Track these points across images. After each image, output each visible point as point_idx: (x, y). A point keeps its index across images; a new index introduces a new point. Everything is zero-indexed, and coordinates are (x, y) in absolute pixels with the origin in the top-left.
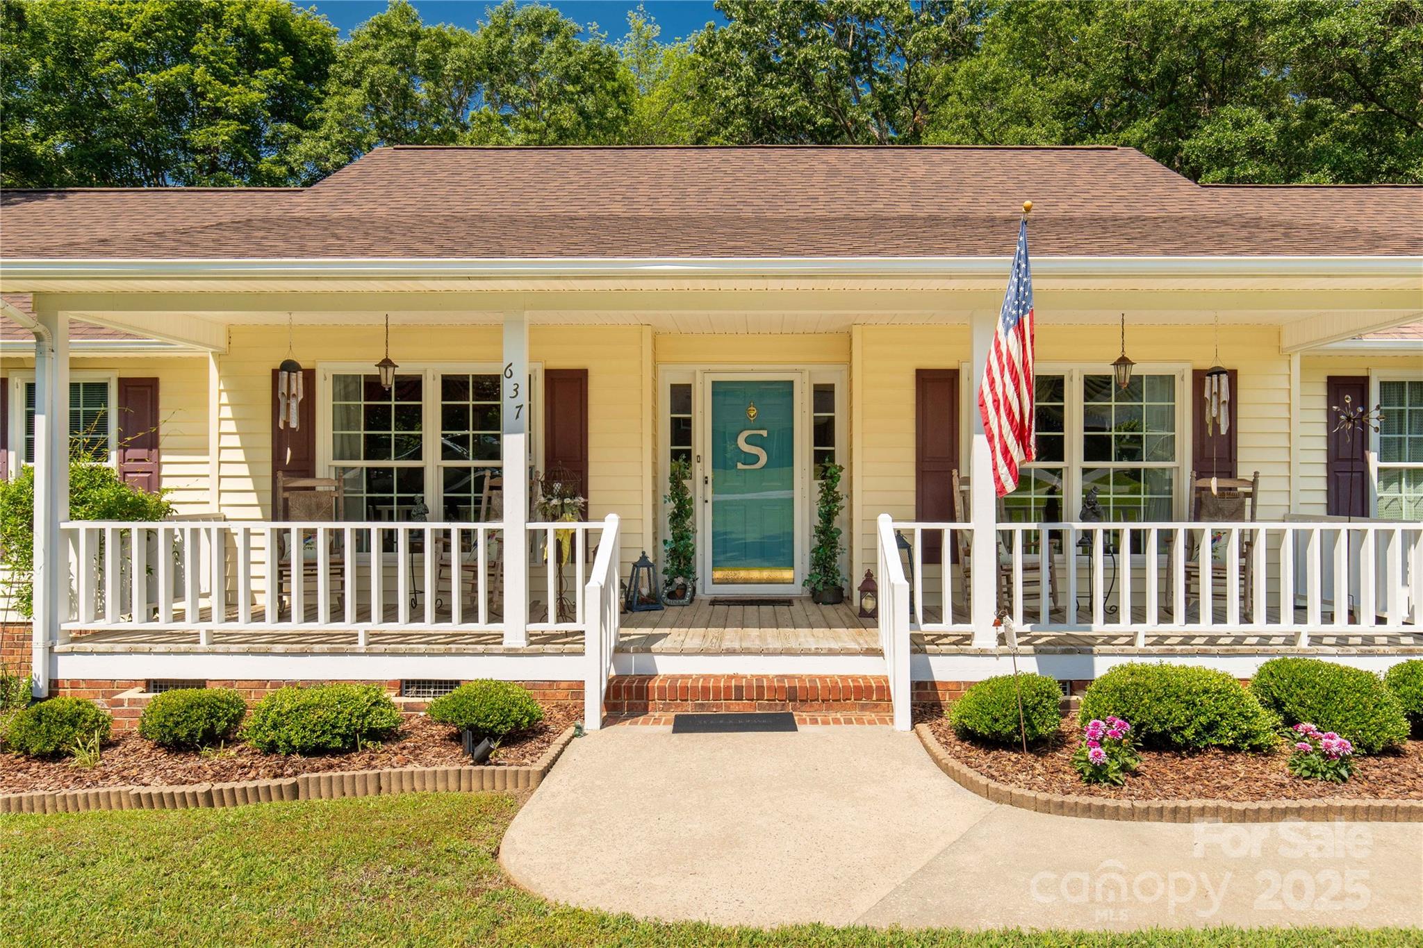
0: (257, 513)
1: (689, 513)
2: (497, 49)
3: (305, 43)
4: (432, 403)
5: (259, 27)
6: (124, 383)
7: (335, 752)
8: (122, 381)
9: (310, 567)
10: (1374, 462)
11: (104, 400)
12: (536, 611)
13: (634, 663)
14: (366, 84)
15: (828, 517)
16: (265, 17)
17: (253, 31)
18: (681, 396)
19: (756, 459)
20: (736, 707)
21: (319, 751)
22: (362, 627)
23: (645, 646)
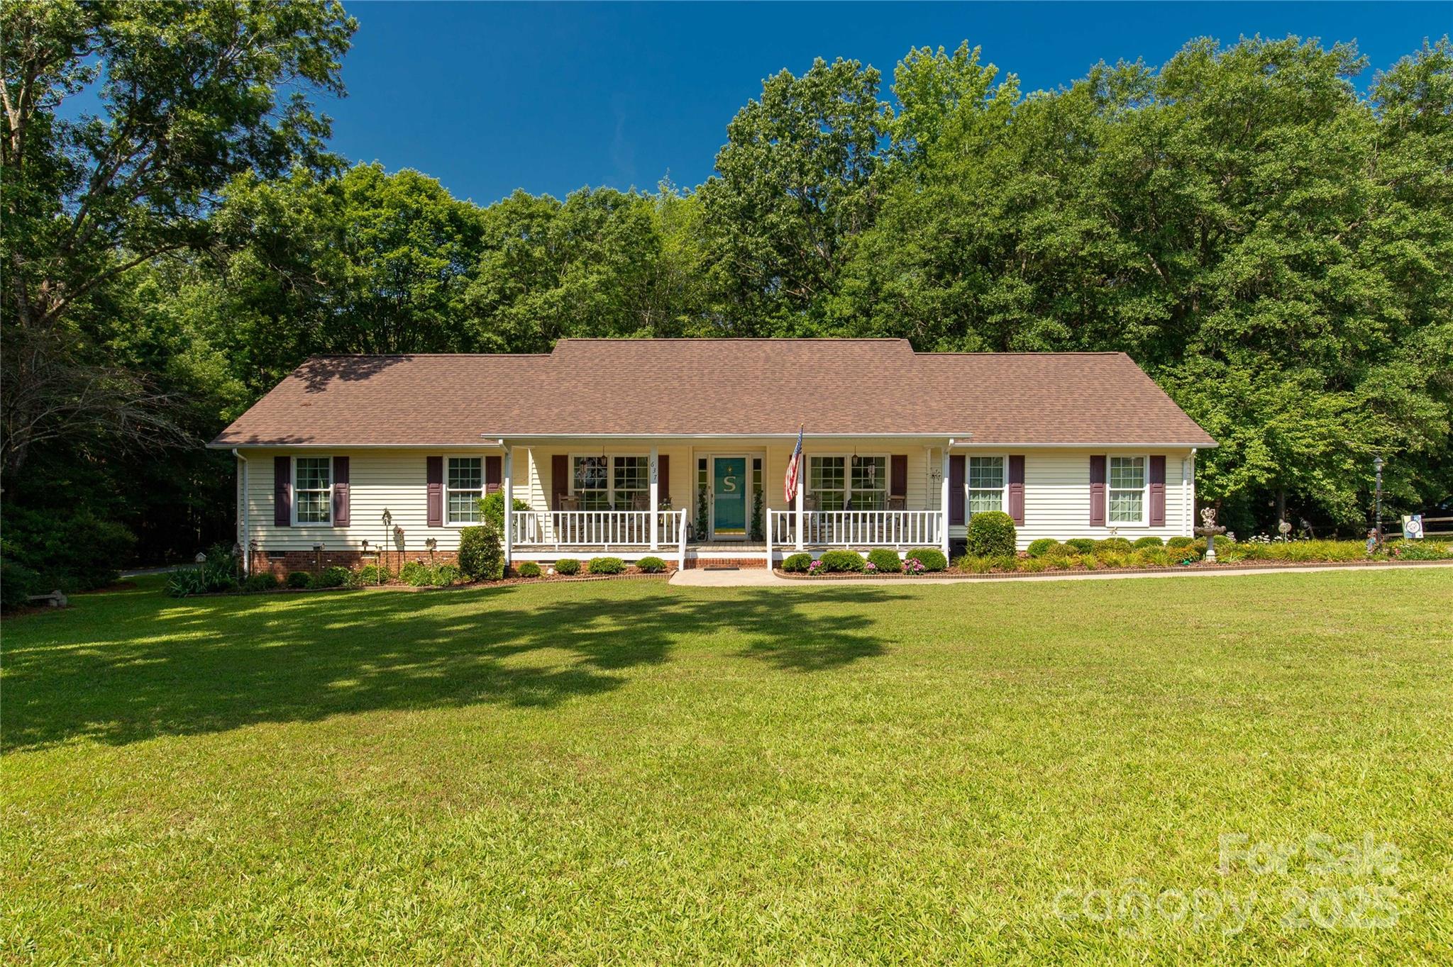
0: (546, 508)
1: (706, 508)
2: (580, 219)
3: (466, 223)
4: (611, 467)
5: (443, 217)
6: (488, 459)
7: (614, 573)
8: (487, 458)
9: (573, 528)
10: (967, 488)
11: (479, 465)
12: (660, 539)
13: (691, 555)
14: (505, 248)
15: (757, 509)
16: (446, 212)
17: (439, 221)
18: (703, 464)
19: (731, 487)
20: (722, 566)
21: (610, 573)
22: (606, 544)
23: (694, 550)
